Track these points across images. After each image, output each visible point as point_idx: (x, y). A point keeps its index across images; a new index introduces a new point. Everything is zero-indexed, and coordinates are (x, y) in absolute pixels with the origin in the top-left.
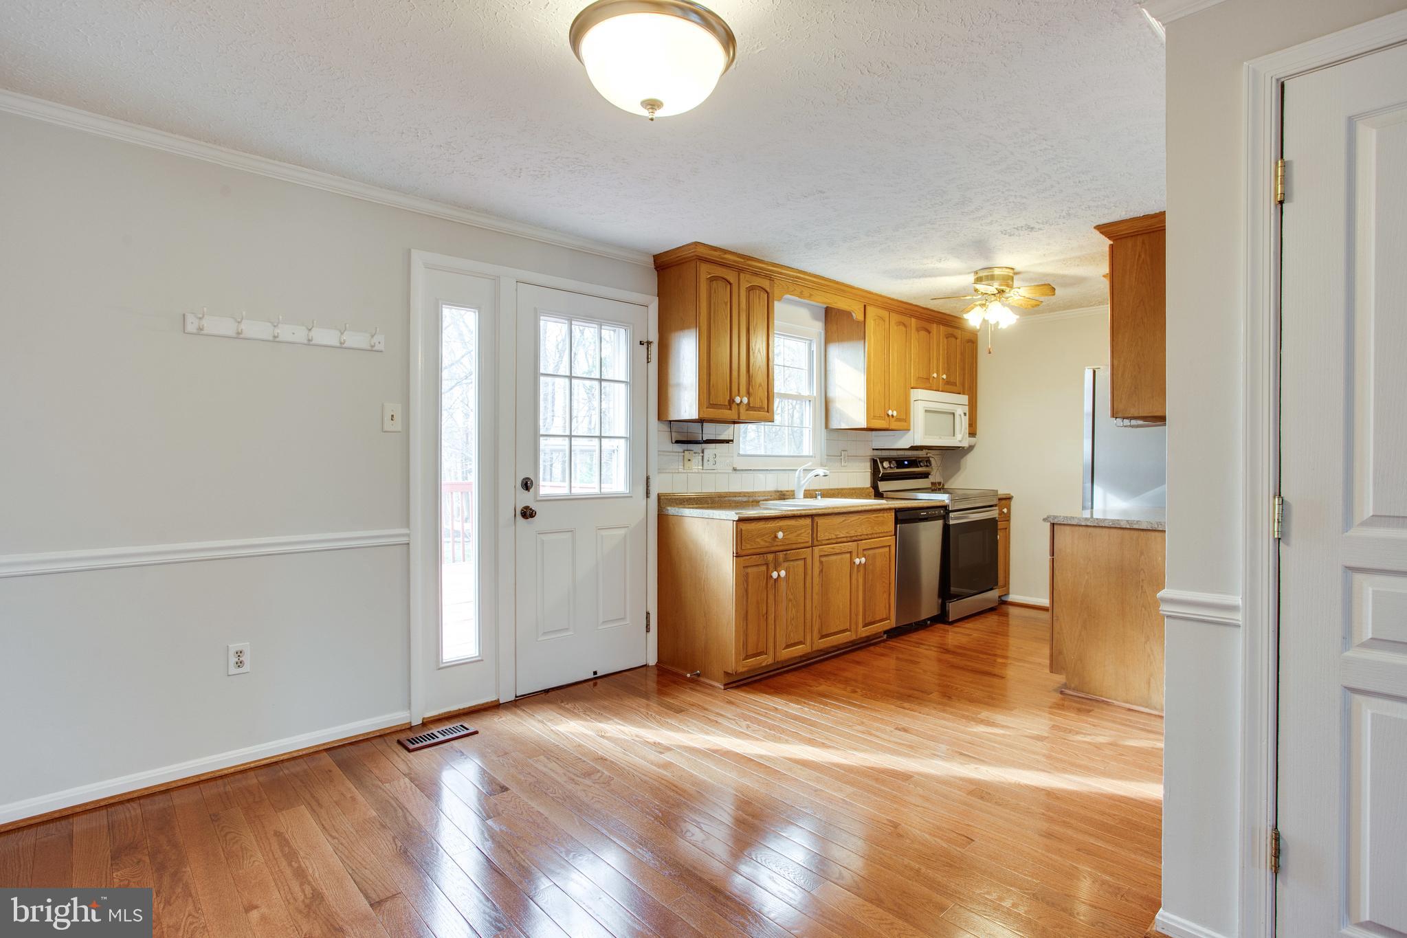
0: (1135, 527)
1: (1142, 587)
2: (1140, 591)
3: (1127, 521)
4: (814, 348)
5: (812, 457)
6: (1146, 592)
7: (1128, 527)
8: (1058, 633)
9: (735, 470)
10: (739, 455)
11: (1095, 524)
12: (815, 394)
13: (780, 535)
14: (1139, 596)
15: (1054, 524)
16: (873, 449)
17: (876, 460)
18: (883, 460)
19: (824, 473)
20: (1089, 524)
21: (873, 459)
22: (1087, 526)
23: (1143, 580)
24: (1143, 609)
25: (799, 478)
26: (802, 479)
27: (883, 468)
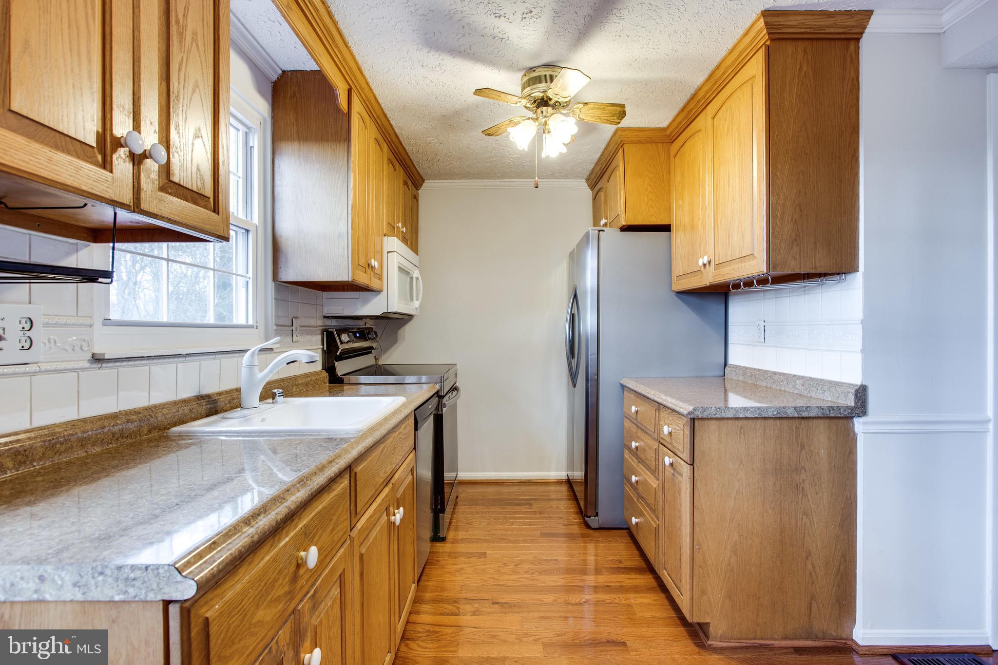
0: (805, 414)
1: (803, 489)
2: (801, 495)
3: (795, 408)
4: (255, 142)
5: (251, 327)
6: (807, 495)
7: (796, 415)
8: (700, 567)
9: (98, 360)
10: (107, 322)
11: (756, 416)
12: (256, 220)
13: (312, 556)
14: (800, 501)
15: (694, 419)
16: (325, 317)
17: (332, 332)
18: (340, 331)
19: (311, 357)
20: (748, 415)
21: (327, 331)
22: (746, 418)
23: (804, 481)
24: (804, 517)
25: (251, 366)
26: (256, 369)
27: (342, 343)
